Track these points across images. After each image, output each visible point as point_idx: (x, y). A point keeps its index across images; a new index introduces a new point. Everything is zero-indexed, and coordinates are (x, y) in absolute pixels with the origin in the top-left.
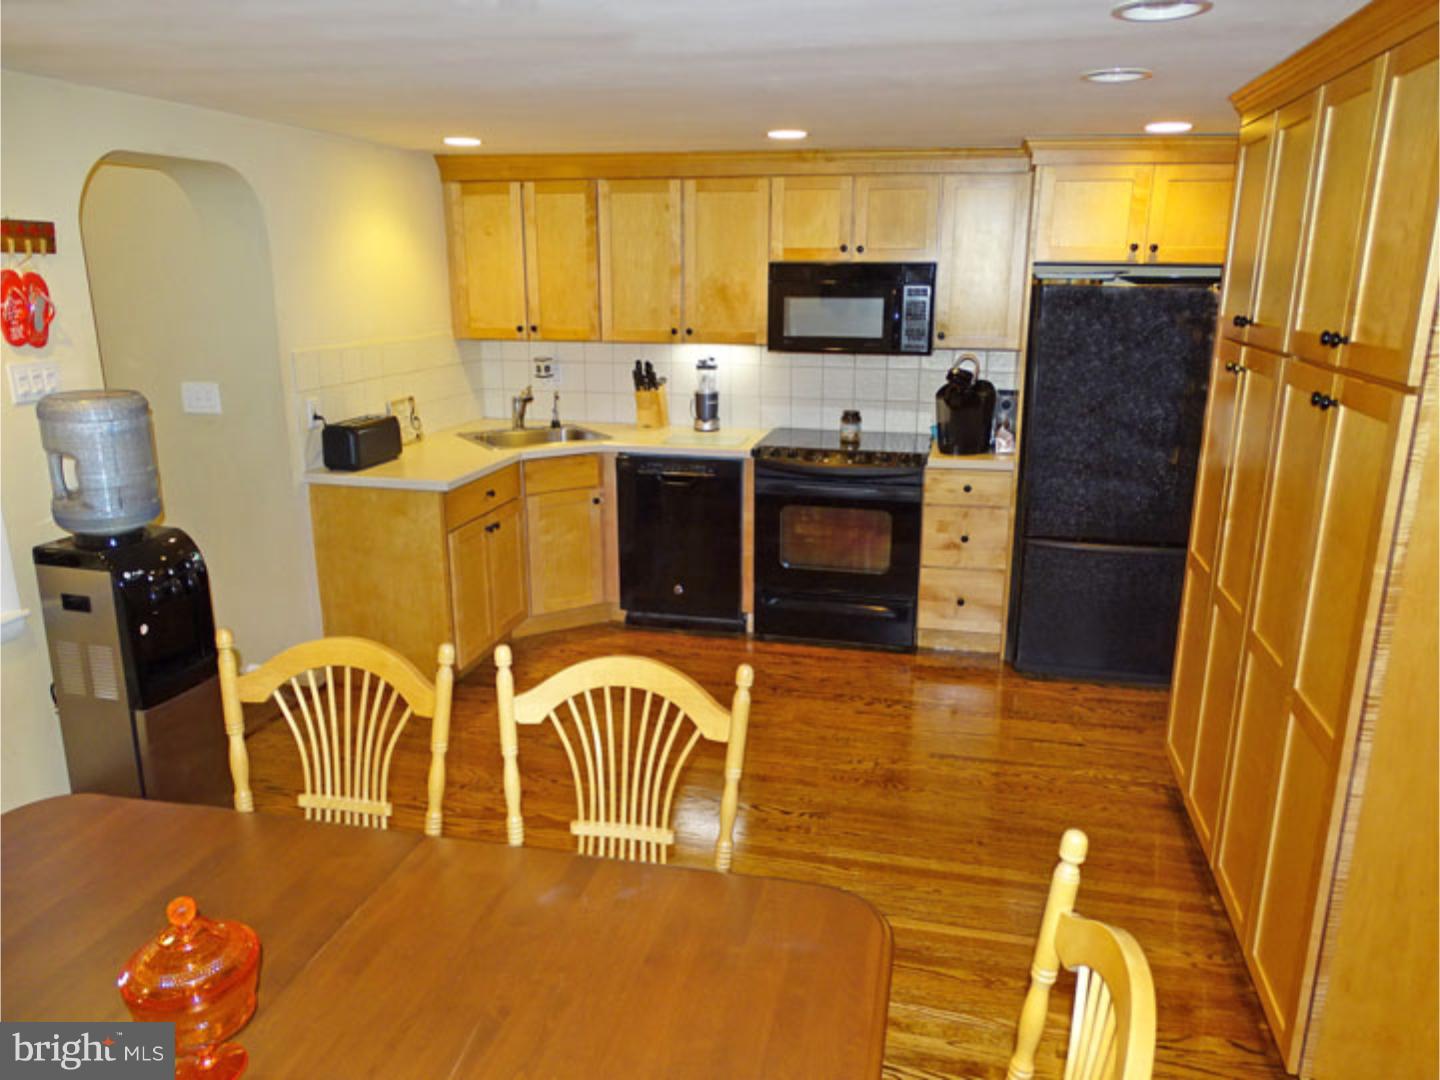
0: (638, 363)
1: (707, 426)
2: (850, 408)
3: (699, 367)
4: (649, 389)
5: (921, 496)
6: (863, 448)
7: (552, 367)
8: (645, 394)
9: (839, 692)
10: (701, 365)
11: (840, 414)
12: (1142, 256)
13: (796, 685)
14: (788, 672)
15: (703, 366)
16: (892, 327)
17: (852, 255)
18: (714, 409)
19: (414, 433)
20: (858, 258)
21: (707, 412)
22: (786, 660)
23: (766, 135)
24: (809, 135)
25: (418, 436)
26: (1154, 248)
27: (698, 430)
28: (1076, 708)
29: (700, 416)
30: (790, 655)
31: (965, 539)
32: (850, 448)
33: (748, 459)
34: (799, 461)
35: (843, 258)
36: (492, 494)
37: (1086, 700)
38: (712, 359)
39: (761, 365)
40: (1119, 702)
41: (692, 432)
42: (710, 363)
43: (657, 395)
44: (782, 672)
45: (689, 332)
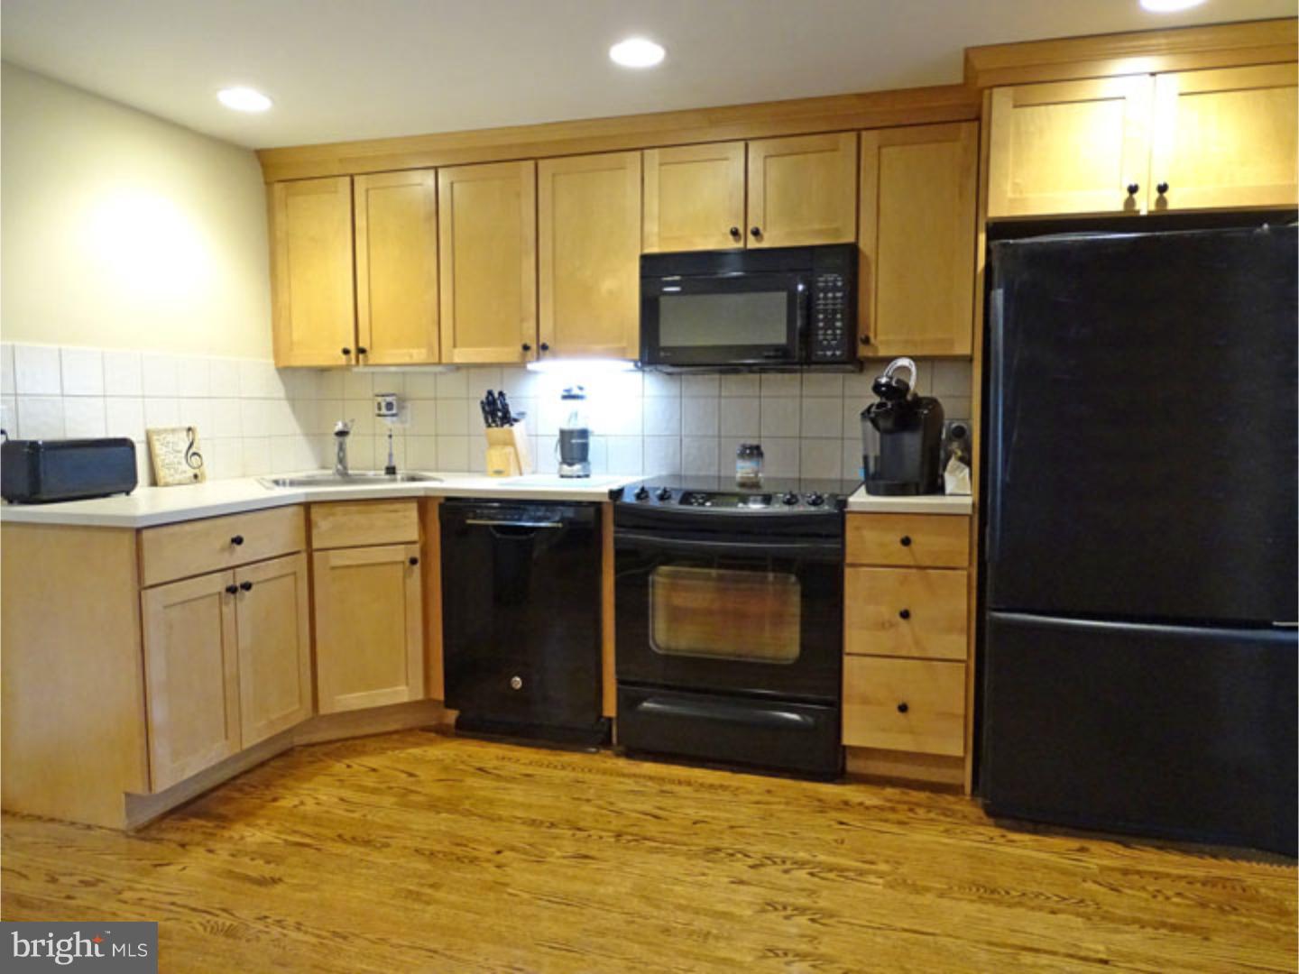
0: (490, 393)
1: (576, 470)
3: (565, 397)
4: (502, 425)
5: (841, 552)
7: (395, 404)
8: (496, 432)
9: (714, 843)
10: (566, 394)
11: (738, 448)
12: (1145, 205)
13: (652, 828)
14: (647, 807)
15: (569, 395)
17: (746, 241)
18: (584, 449)
19: (191, 473)
20: (754, 244)
21: (575, 454)
22: (652, 787)
25: (196, 476)
26: (1162, 190)
27: (563, 474)
28: (1089, 885)
29: (566, 459)
30: (661, 780)
31: (905, 615)
33: (607, 503)
34: (674, 505)
35: (734, 245)
36: (238, 541)
37: (1103, 869)
38: (581, 389)
40: (1157, 876)
42: (576, 392)
43: (511, 433)
44: (639, 807)
45: (545, 347)
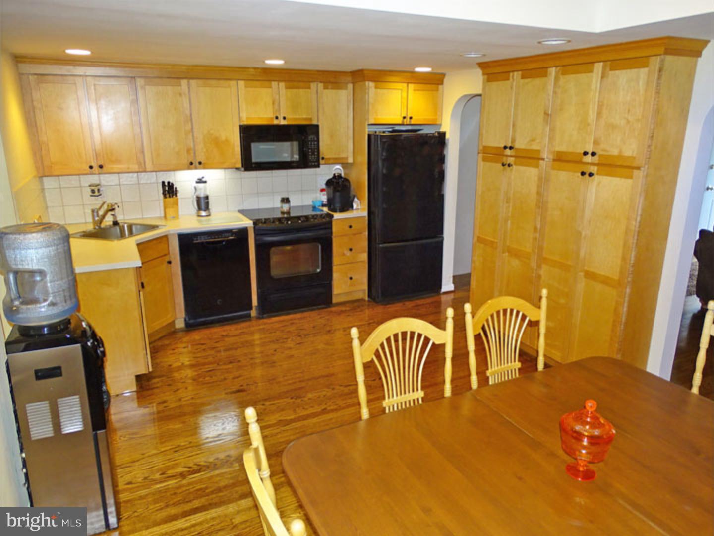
0: (163, 183)
1: (203, 213)
2: (285, 196)
3: (197, 182)
4: (171, 196)
6: (292, 215)
7: (101, 189)
8: (169, 200)
10: (198, 181)
11: (279, 199)
12: (407, 121)
15: (200, 181)
16: (303, 154)
17: (280, 121)
18: (207, 204)
20: (283, 122)
21: (203, 206)
23: (264, 62)
24: (285, 62)
26: (411, 118)
27: (199, 216)
29: (200, 208)
31: (351, 250)
32: (285, 216)
33: (250, 227)
35: (276, 122)
38: (203, 177)
39: (225, 179)
41: (196, 218)
42: (204, 180)
45: (200, 163)
